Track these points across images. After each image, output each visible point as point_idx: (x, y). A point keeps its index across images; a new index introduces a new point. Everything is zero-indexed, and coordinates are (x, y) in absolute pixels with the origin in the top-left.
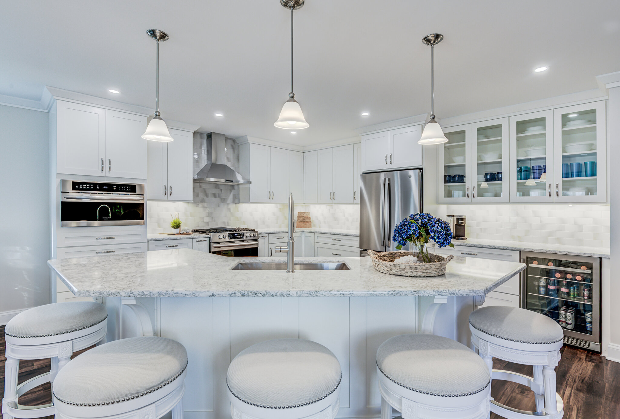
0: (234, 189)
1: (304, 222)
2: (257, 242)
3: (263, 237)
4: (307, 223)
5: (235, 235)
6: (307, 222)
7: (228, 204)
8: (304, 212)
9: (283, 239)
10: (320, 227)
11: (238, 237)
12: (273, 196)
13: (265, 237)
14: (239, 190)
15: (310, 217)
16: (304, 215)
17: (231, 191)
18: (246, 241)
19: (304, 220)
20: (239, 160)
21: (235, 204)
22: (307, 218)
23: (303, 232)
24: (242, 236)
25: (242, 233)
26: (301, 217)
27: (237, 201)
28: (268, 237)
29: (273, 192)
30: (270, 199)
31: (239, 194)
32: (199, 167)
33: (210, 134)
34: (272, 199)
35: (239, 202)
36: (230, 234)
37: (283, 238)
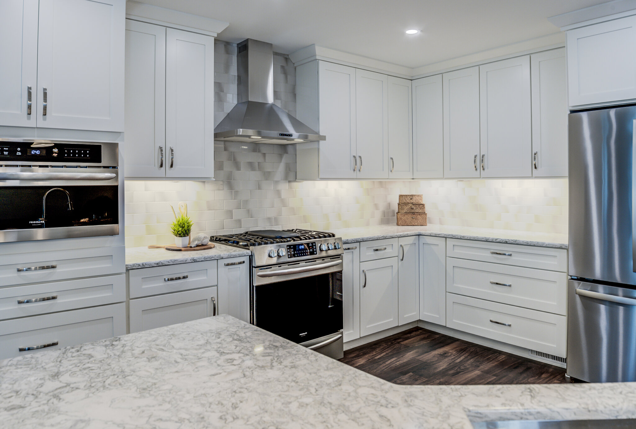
0: (287, 153)
1: (414, 213)
2: (341, 261)
3: (349, 249)
4: (419, 216)
5: (301, 247)
6: (420, 214)
7: (277, 182)
8: (412, 196)
9: (386, 251)
10: (441, 223)
11: (305, 253)
12: (361, 165)
13: (352, 249)
14: (296, 155)
15: (423, 205)
16: (412, 201)
17: (281, 156)
18: (320, 261)
19: (413, 211)
20: (295, 95)
21: (290, 182)
22: (418, 206)
23: (419, 235)
24: (313, 250)
25: (312, 243)
26: (406, 204)
27: (291, 177)
28: (358, 249)
29: (360, 157)
30: (355, 172)
31: (296, 163)
32: (223, 111)
33: (244, 44)
34: (359, 171)
35: (296, 179)
36: (289, 247)
37: (385, 249)
